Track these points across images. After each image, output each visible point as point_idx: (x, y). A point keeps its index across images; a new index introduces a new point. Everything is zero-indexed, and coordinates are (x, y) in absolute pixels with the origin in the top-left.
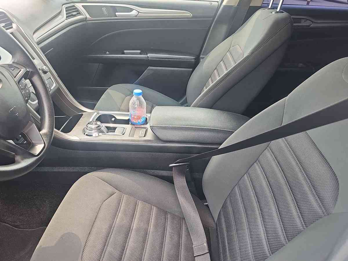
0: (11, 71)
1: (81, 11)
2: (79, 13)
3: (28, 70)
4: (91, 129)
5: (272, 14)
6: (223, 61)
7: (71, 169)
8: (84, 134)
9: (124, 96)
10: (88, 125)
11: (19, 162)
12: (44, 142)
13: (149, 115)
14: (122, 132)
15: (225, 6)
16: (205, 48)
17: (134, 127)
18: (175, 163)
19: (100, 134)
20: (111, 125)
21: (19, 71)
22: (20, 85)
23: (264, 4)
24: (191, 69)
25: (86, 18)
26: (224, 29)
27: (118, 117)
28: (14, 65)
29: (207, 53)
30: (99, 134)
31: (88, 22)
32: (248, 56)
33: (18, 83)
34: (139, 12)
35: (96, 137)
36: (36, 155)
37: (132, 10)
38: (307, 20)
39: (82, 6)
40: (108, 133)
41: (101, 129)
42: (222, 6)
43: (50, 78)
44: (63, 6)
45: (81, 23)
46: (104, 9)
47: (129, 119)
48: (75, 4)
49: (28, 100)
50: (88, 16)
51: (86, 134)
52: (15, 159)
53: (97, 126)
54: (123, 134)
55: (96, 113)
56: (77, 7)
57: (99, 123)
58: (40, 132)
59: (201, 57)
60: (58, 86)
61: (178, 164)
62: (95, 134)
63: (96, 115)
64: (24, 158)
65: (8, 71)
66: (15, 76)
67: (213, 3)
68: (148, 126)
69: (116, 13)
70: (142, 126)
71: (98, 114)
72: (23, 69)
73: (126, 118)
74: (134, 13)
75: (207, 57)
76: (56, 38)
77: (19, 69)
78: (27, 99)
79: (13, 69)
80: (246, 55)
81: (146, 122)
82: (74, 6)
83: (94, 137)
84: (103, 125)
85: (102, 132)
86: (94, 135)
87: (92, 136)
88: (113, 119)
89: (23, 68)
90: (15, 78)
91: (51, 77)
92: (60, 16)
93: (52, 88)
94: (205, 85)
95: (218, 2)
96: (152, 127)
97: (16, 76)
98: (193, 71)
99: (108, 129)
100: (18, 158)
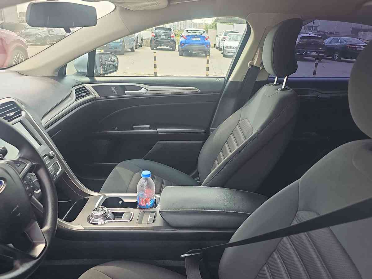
0: (16, 167)
1: (91, 91)
2: (88, 93)
3: (34, 164)
4: (97, 217)
5: (278, 91)
6: (233, 135)
7: (73, 262)
8: (89, 222)
9: (132, 173)
10: (94, 211)
11: (17, 269)
12: (46, 241)
13: (158, 196)
14: (129, 218)
15: (231, 82)
16: (214, 121)
17: (142, 211)
18: (187, 254)
19: (107, 221)
20: (118, 210)
21: (24, 166)
22: (25, 181)
23: (269, 77)
24: (202, 142)
25: (96, 97)
26: (232, 103)
27: (126, 200)
28: (21, 160)
29: (217, 125)
30: (105, 221)
31: (97, 101)
32: (257, 133)
33: (23, 179)
34: (147, 90)
35: (102, 225)
36: (36, 257)
37: (140, 88)
38: (314, 91)
39: (92, 86)
40: (114, 219)
41: (107, 215)
42: (228, 82)
43: (56, 163)
44: (74, 88)
45: (90, 103)
46: (113, 88)
47: (137, 202)
48: (85, 85)
49: (32, 195)
50: (97, 96)
51: (90, 222)
52: (13, 265)
53: (103, 212)
54: (130, 221)
55: (102, 197)
56: (87, 88)
57: (105, 209)
58: (42, 229)
59: (211, 129)
60: (64, 169)
61: (190, 255)
62: (101, 222)
63: (103, 198)
64: (23, 262)
65: (13, 168)
66: (20, 171)
67: (220, 79)
68: (157, 209)
69: (125, 92)
70: (151, 210)
71: (105, 197)
72: (29, 164)
73: (134, 201)
74: (143, 91)
75: (218, 129)
76: (65, 120)
77: (25, 164)
78: (30, 194)
79: (18, 165)
80: (255, 131)
81: (155, 205)
82: (84, 87)
83: (100, 225)
84: (110, 211)
85: (109, 219)
86: (99, 223)
87: (97, 224)
88: (120, 202)
89: (29, 162)
90: (20, 174)
91: (58, 162)
92: (69, 98)
93: (57, 174)
94: (217, 158)
95: (224, 77)
96: (161, 212)
97: (21, 173)
98: (203, 144)
99: (115, 215)
100: (17, 263)
